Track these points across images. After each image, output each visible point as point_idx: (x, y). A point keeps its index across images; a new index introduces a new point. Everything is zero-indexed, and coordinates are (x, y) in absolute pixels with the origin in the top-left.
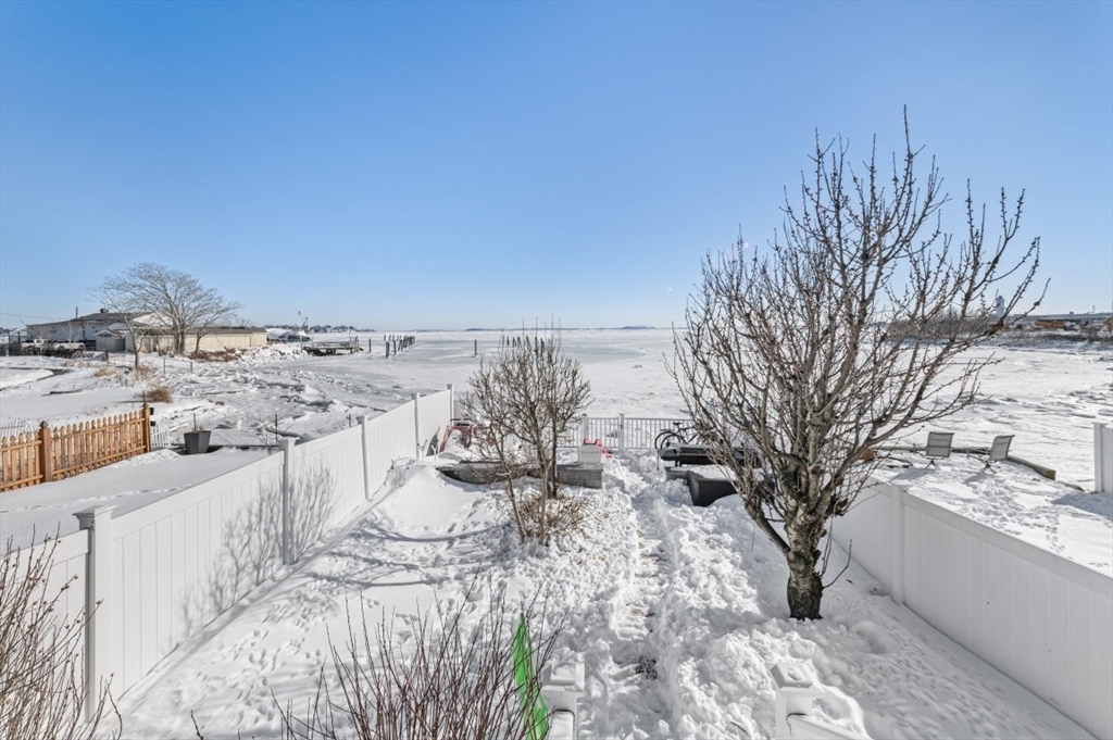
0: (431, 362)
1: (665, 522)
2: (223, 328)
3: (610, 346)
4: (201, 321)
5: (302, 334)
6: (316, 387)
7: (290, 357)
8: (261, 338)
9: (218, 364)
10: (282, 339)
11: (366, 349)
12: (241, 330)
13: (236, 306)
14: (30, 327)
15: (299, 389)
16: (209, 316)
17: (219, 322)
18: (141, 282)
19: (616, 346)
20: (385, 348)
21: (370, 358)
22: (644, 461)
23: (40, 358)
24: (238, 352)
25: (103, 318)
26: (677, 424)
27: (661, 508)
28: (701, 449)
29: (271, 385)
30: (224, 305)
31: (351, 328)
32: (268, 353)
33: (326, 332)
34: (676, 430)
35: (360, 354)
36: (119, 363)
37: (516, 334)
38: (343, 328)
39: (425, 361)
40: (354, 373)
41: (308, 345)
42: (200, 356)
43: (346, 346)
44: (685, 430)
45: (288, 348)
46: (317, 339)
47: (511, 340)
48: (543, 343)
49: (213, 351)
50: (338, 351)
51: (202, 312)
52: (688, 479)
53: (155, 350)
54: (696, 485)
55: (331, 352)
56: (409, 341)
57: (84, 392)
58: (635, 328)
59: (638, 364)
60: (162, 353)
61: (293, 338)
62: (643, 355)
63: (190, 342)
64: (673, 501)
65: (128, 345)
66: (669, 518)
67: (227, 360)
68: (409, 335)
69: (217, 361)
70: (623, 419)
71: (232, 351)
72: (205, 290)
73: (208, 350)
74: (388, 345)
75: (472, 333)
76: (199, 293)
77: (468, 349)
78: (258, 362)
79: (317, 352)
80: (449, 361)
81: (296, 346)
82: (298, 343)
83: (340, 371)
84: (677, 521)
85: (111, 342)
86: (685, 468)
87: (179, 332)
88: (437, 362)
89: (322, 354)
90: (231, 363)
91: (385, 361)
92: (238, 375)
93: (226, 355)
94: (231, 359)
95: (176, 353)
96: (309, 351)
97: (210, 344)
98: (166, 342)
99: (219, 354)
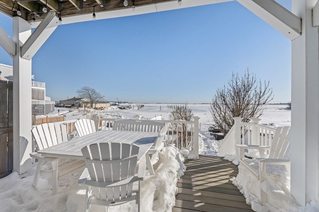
0: (149, 111)
1: (209, 143)
2: (101, 102)
3: (197, 108)
4: (96, 100)
5: (117, 104)
6: (124, 117)
7: (115, 109)
8: (108, 104)
9: (100, 111)
10: (113, 105)
11: (133, 108)
12: (104, 102)
13: (104, 97)
14: (60, 101)
15: (121, 117)
16: (98, 99)
17: (100, 100)
18: (84, 91)
19: (199, 108)
20: (138, 108)
21: (134, 110)
22: (205, 133)
23: (65, 108)
24: (104, 108)
25: (75, 99)
26: (214, 126)
27: (209, 140)
28: (219, 130)
29: (114, 116)
30: (101, 96)
31: (127, 102)
32: (110, 108)
33: (121, 103)
34: (214, 127)
35: (131, 109)
36: (81, 110)
37: (171, 105)
38: (125, 103)
39: (148, 111)
40: (131, 113)
41: (119, 106)
42: (96, 108)
43: (128, 107)
44: (216, 127)
45: (115, 107)
46: (121, 105)
47: (169, 106)
48: (178, 107)
49: (99, 107)
50: (126, 108)
51: (96, 98)
52: (215, 135)
53: (86, 107)
54: (216, 136)
55: (124, 108)
56: (143, 106)
57: (79, 115)
58: (205, 104)
59: (205, 113)
60: (88, 108)
61: (115, 105)
62: (207, 111)
63: (94, 105)
64: (211, 139)
65: (81, 106)
66: (210, 141)
67: (101, 110)
68: (143, 104)
69: (99, 110)
70: (201, 124)
71: (103, 107)
72: (97, 93)
73: (98, 107)
74: (138, 107)
75: (158, 104)
76: (96, 93)
77: (158, 108)
78: (108, 110)
79: (121, 108)
80: (154, 111)
81: (116, 107)
82: (117, 106)
83: (128, 113)
84: (212, 142)
85: (78, 105)
86: (214, 133)
87: (92, 103)
88: (151, 112)
89: (122, 109)
90: (102, 110)
91: (138, 111)
92: (106, 113)
93: (101, 108)
94: (102, 109)
95: (91, 108)
96: (119, 108)
97: (98, 106)
98: (89, 105)
99: (100, 108)
